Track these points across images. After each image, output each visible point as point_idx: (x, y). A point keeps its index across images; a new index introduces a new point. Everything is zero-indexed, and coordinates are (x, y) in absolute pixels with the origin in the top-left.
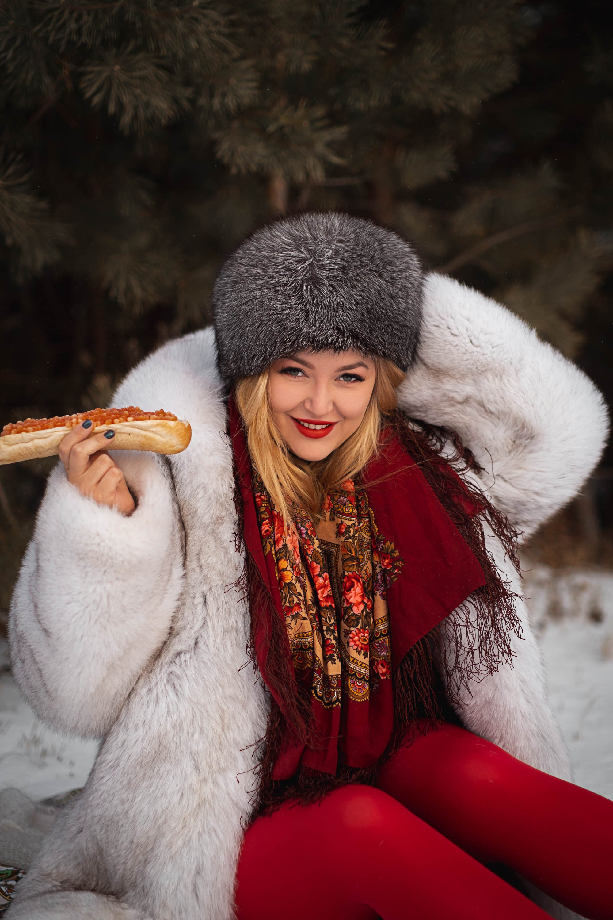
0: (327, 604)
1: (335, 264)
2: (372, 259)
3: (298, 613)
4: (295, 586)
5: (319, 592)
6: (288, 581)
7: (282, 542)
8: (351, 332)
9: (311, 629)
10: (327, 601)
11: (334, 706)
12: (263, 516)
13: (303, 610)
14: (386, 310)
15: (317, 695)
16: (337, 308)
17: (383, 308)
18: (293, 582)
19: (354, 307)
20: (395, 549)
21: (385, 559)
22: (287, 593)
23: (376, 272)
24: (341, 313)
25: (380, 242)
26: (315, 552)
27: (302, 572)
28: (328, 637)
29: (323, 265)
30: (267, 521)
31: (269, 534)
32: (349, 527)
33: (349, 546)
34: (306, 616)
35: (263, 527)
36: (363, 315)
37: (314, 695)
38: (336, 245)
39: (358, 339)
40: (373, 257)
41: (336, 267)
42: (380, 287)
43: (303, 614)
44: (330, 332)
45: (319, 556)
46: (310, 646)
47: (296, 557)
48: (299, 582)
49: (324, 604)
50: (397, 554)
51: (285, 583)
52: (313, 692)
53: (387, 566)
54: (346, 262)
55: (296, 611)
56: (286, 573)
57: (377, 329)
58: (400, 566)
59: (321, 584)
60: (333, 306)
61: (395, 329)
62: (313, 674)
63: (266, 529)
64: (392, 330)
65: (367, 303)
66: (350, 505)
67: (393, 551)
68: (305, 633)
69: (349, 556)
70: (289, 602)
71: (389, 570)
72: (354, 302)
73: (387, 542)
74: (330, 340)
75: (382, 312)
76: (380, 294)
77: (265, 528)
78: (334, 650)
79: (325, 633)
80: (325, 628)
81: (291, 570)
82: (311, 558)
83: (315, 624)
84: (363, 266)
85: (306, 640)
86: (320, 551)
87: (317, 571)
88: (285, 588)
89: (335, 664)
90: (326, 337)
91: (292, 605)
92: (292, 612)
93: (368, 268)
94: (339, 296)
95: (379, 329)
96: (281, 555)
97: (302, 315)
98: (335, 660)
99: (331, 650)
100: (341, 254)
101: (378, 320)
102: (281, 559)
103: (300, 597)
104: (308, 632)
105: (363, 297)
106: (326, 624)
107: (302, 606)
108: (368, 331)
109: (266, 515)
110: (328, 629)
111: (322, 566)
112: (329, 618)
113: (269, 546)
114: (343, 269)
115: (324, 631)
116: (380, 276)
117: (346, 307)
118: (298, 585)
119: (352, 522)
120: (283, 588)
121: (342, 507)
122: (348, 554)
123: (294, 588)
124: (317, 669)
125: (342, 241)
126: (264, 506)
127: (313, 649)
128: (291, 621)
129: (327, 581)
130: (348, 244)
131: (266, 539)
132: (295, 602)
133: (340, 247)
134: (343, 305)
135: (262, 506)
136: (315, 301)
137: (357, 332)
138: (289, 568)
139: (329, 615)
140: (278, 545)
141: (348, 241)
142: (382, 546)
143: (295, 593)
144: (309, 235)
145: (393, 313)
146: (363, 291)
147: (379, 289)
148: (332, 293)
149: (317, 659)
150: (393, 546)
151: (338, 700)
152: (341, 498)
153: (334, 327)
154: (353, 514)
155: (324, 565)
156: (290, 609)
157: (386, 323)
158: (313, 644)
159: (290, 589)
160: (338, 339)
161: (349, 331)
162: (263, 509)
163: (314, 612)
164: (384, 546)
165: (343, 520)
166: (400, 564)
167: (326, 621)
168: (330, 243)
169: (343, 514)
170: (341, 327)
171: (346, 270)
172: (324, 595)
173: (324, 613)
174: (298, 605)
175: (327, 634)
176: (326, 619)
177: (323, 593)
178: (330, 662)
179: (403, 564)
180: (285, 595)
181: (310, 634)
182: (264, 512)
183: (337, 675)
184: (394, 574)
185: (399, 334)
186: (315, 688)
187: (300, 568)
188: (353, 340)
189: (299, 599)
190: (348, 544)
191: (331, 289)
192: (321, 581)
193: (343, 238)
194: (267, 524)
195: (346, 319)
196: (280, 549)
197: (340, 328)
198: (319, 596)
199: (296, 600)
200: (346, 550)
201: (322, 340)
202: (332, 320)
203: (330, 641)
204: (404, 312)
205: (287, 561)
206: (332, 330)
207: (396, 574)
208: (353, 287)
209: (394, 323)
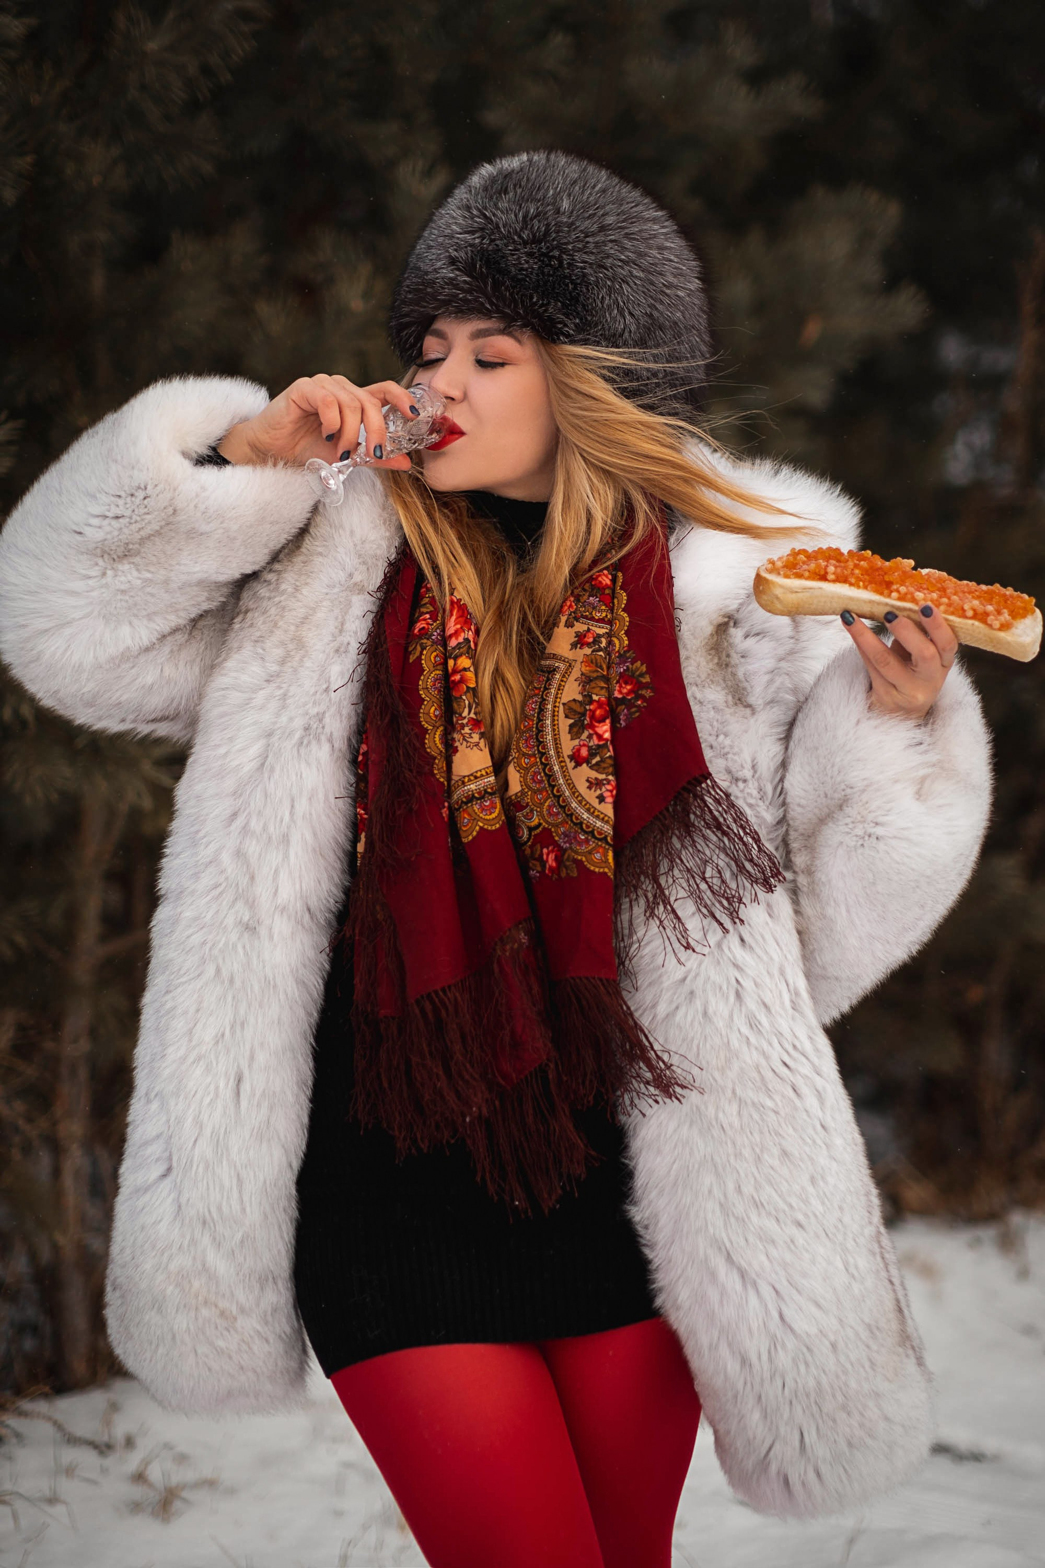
20: (646, 673)
21: (626, 683)
32: (599, 636)
33: (599, 661)
50: (647, 679)
51: (468, 687)
53: (628, 694)
58: (647, 696)
66: (603, 607)
67: (642, 675)
69: (599, 674)
71: (630, 700)
73: (636, 661)
119: (604, 631)
121: (591, 610)
122: (598, 671)
142: (627, 667)
150: (644, 668)
152: (591, 598)
154: (606, 619)
164: (630, 666)
165: (591, 627)
166: (648, 693)
169: (592, 619)
179: (651, 694)
184: (636, 706)
190: (598, 657)
200: (594, 665)
207: (639, 706)
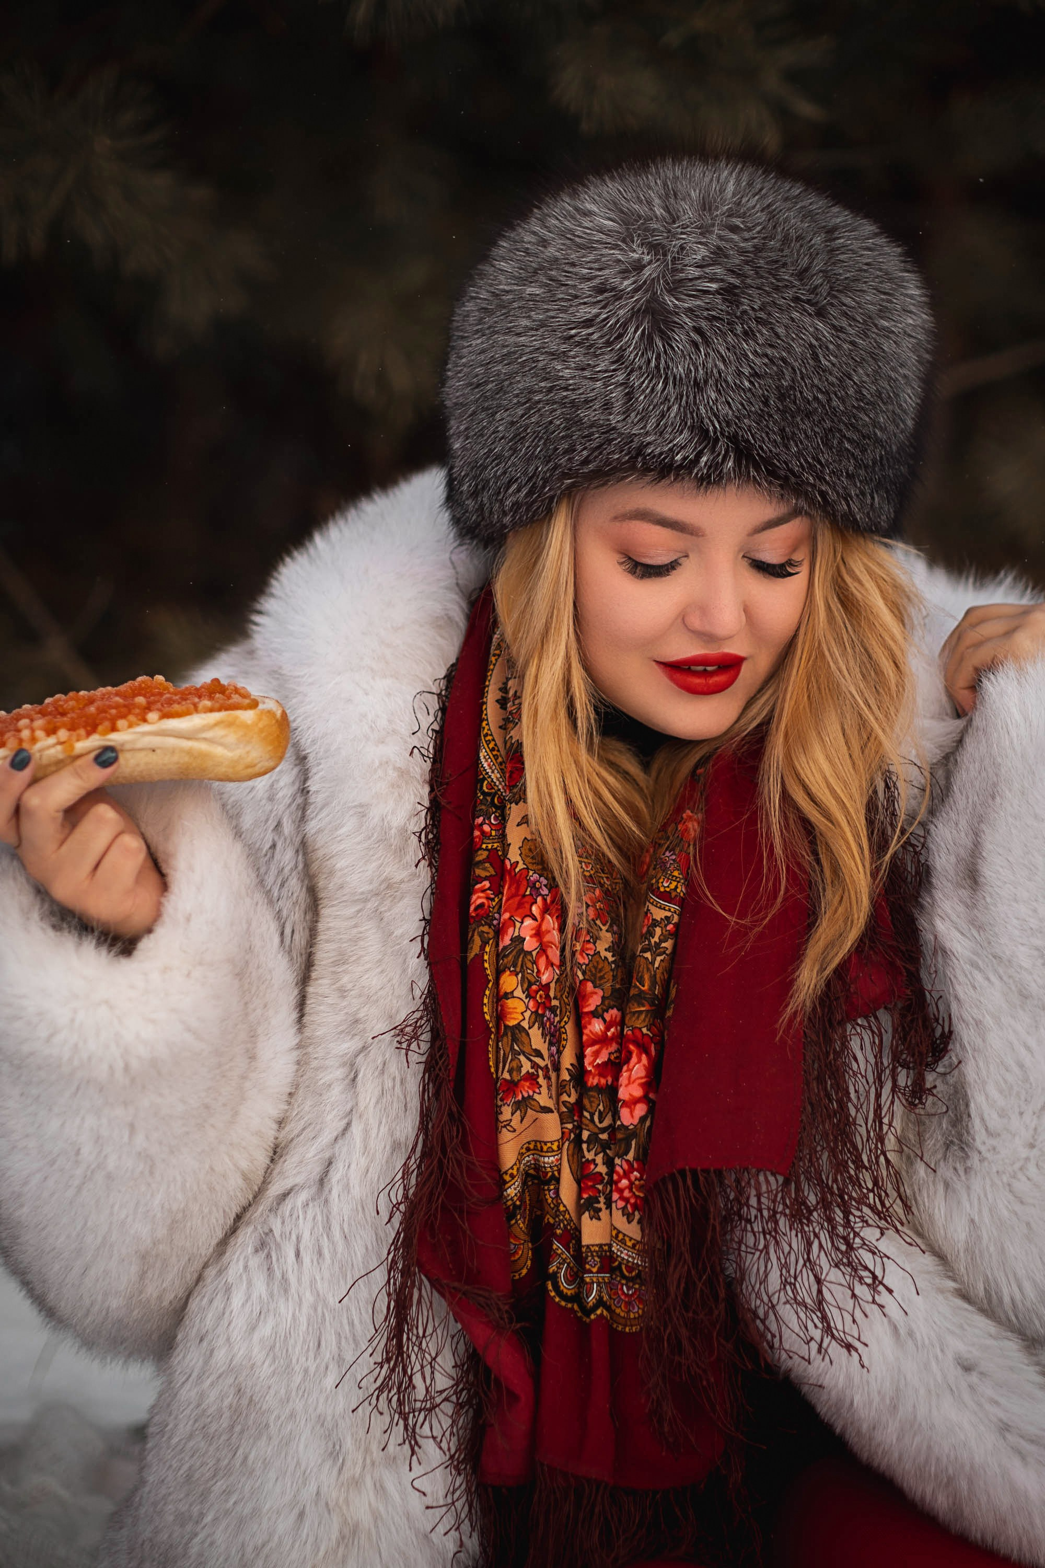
0: (603, 1081)
1: (711, 280)
2: (802, 274)
3: (530, 1097)
4: (528, 1034)
5: (589, 1051)
6: (512, 1023)
7: (510, 930)
8: (733, 439)
9: (559, 1135)
10: (601, 1075)
11: (593, 1317)
12: (479, 872)
13: (544, 1090)
14: (826, 393)
15: (560, 1293)
16: (706, 382)
17: (820, 390)
18: (525, 1024)
19: (747, 384)
22: (508, 1049)
23: (809, 302)
24: (713, 395)
25: (831, 232)
26: (597, 958)
27: (555, 1003)
28: (589, 1156)
29: (681, 281)
30: (487, 884)
31: (484, 915)
34: (550, 1104)
35: (474, 897)
36: (766, 403)
37: (553, 1294)
38: (720, 238)
39: (750, 457)
40: (806, 270)
41: (714, 286)
42: (817, 339)
43: (543, 1099)
44: (680, 439)
45: (607, 968)
46: (553, 1175)
47: (542, 969)
48: (542, 1025)
49: (593, 1081)
51: (506, 1027)
52: (550, 1287)
54: (738, 276)
55: (525, 1091)
56: (510, 1003)
57: (802, 437)
59: (596, 1034)
60: (695, 378)
61: (849, 440)
62: (552, 1244)
63: (479, 901)
64: (840, 443)
65: (780, 375)
68: (545, 1143)
70: (510, 1072)
72: (746, 371)
74: (678, 457)
75: (816, 398)
76: (815, 357)
77: (477, 899)
78: (600, 1187)
79: (585, 1146)
80: (585, 1135)
81: (523, 996)
82: (584, 973)
83: (570, 1126)
84: (777, 289)
85: (546, 1159)
86: (611, 959)
87: (594, 1002)
88: (505, 1039)
89: (599, 1219)
90: (671, 450)
91: (516, 1078)
92: (515, 1095)
93: (790, 293)
94: (712, 353)
95: (807, 437)
96: (506, 960)
97: (617, 394)
98: (600, 1210)
99: (593, 1187)
100: (727, 256)
101: (808, 415)
102: (504, 971)
103: (537, 1060)
104: (552, 1142)
105: (771, 360)
106: (591, 1126)
107: (541, 1080)
108: (779, 439)
109: (485, 869)
110: (594, 1138)
111: (608, 994)
112: (600, 1113)
113: (477, 941)
114: (730, 293)
115: (582, 1142)
116: (821, 313)
117: (726, 381)
118: (535, 1034)
120: (502, 1037)
123: (524, 1038)
124: (559, 1232)
125: (734, 229)
126: (486, 849)
127: (558, 1180)
128: (512, 1114)
129: (613, 1030)
130: (746, 235)
131: (474, 926)
132: (524, 1071)
133: (727, 241)
134: (720, 379)
135: (481, 848)
136: (653, 364)
137: (748, 441)
138: (519, 993)
139: (601, 1107)
140: (502, 939)
141: (749, 229)
143: (527, 1049)
144: (659, 211)
145: (844, 402)
146: (771, 346)
147: (814, 342)
148: (695, 345)
149: (562, 1208)
151: (600, 1302)
153: (692, 429)
155: (614, 990)
156: (512, 1087)
157: (828, 424)
158: (559, 1171)
159: (515, 1040)
160: (699, 455)
161: (728, 438)
162: (482, 855)
163: (572, 1100)
167: (592, 1120)
168: (705, 230)
170: (711, 428)
171: (735, 295)
172: (599, 1061)
173: (591, 1102)
174: (532, 1078)
175: (589, 1151)
176: (592, 1115)
177: (596, 1054)
178: (587, 1214)
180: (504, 1054)
181: (555, 1147)
182: (484, 861)
183: (600, 1246)
185: (857, 452)
186: (554, 1277)
187: (552, 994)
188: (738, 462)
189: (535, 1065)
191: (697, 338)
192: (597, 1026)
193: (737, 221)
194: (483, 891)
195: (724, 410)
196: (505, 948)
197: (708, 430)
198: (587, 1062)
199: (527, 1067)
201: (661, 454)
202: (689, 409)
203: (592, 1167)
204: (872, 404)
205: (517, 975)
206: (686, 434)
208: (748, 334)
209: (846, 425)
